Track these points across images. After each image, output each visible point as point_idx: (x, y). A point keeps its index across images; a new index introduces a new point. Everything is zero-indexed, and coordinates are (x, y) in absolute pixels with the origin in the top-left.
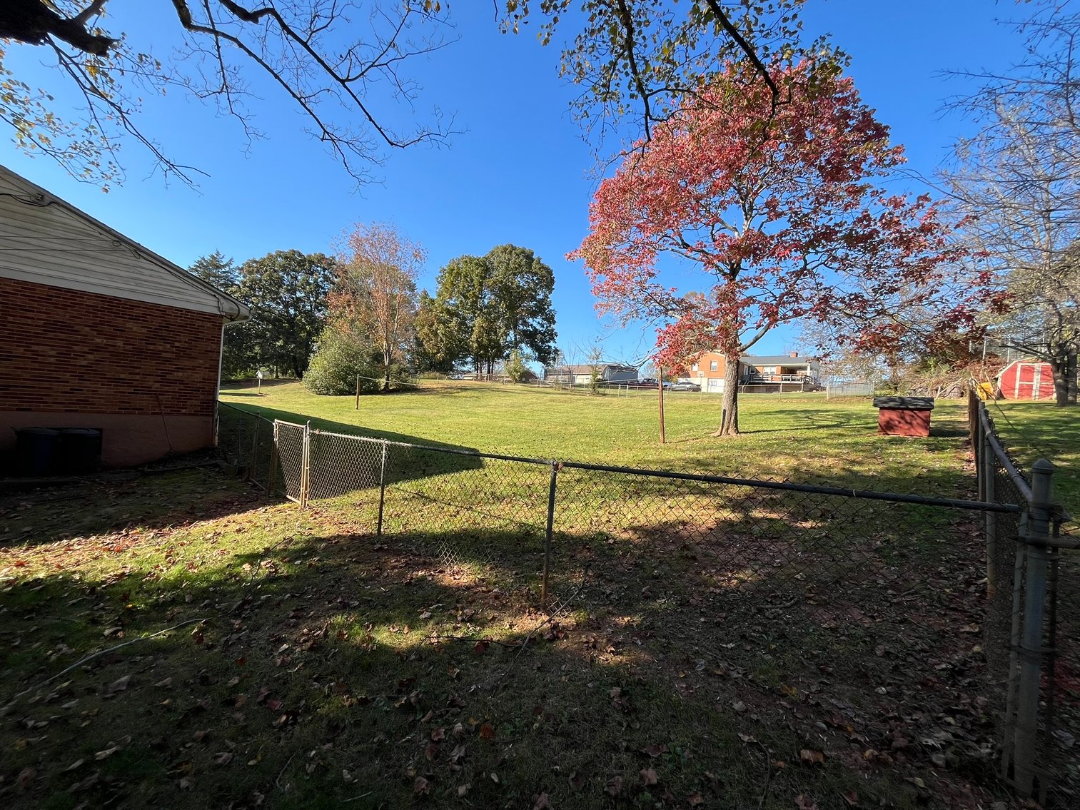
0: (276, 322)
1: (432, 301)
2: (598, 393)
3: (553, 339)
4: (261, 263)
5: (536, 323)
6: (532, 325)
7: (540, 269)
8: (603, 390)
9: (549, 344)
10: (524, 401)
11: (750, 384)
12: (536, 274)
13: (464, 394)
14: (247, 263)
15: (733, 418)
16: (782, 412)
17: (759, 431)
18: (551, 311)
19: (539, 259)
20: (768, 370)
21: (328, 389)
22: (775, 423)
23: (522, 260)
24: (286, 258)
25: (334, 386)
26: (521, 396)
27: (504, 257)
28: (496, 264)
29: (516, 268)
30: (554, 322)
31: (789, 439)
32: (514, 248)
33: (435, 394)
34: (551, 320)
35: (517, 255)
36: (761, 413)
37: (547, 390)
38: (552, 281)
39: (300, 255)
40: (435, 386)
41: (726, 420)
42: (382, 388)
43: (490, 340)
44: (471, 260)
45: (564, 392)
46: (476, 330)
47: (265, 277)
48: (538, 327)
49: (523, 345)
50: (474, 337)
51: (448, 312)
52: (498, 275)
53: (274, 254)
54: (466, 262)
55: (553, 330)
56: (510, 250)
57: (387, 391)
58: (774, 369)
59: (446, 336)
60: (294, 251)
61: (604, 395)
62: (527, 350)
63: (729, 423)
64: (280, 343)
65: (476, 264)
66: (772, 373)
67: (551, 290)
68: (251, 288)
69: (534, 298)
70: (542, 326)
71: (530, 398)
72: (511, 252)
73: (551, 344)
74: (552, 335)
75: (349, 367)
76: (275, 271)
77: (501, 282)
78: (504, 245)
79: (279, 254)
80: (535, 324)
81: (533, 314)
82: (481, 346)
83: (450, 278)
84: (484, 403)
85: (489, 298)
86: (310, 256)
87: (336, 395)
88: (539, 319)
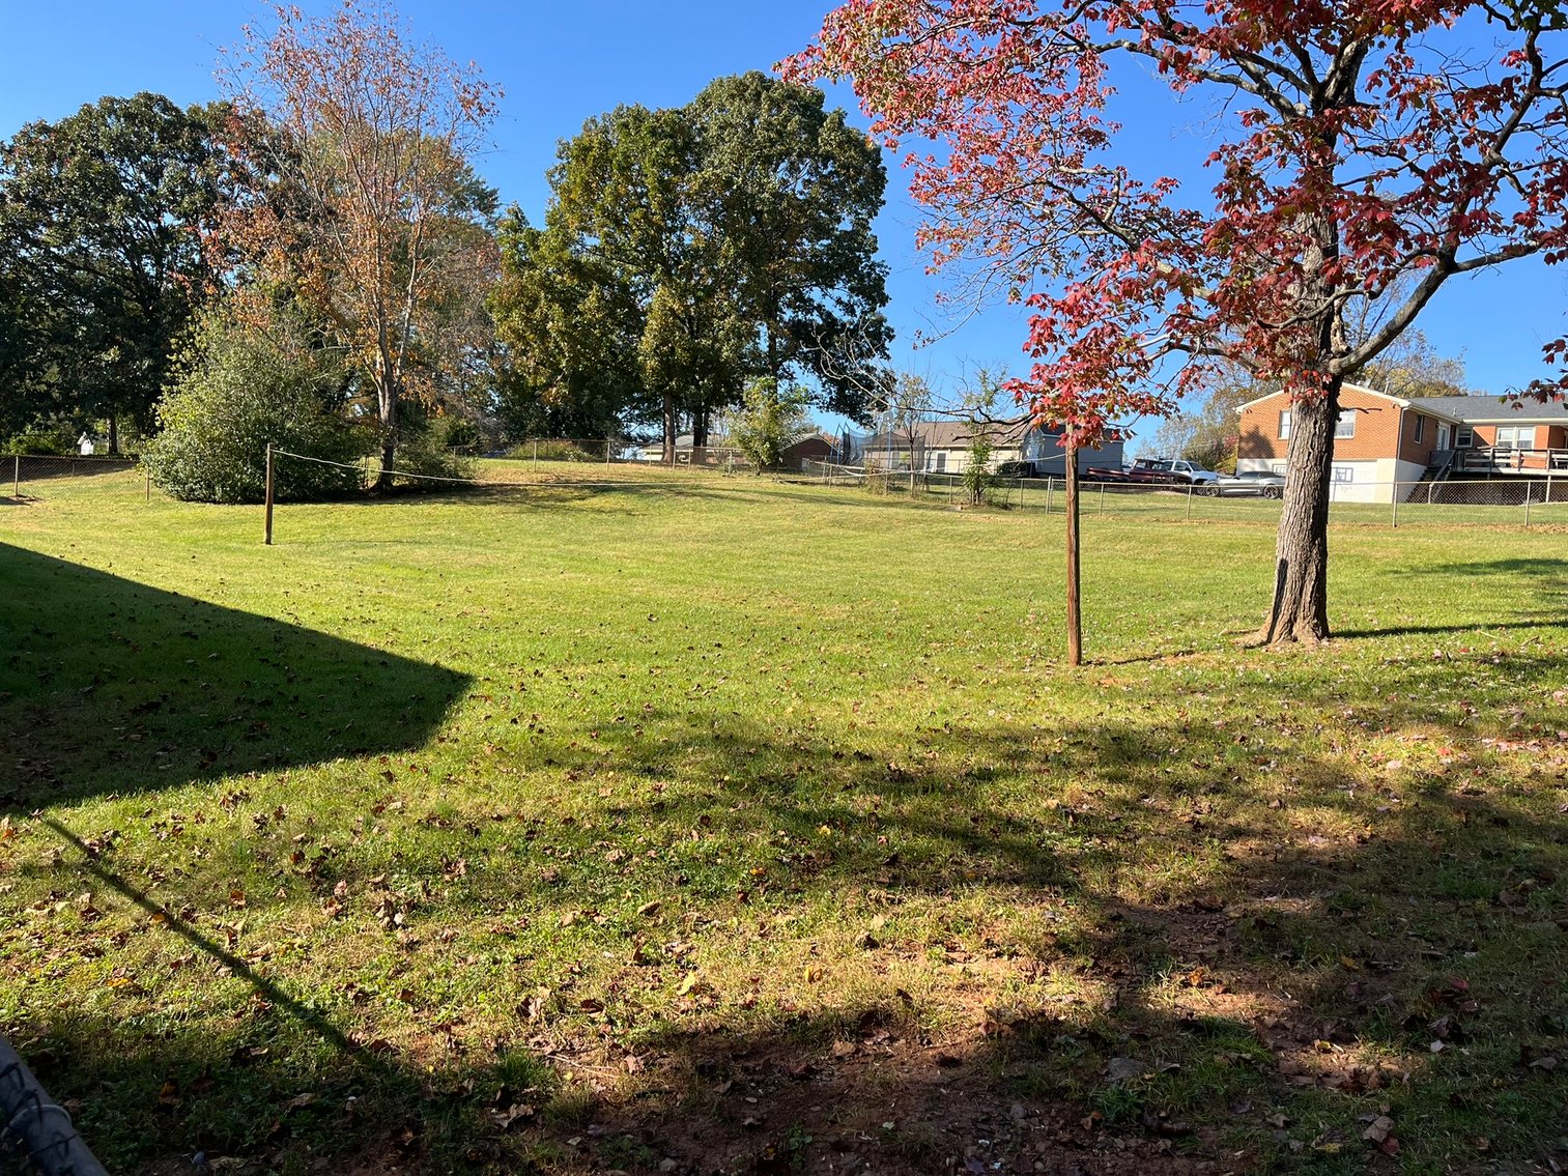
0: (104, 298)
1: (534, 237)
2: (990, 503)
3: (882, 350)
4: (60, 133)
5: (832, 299)
6: (819, 308)
7: (840, 145)
8: (1001, 492)
9: (871, 362)
10: (758, 526)
11: (1454, 476)
12: (827, 158)
13: (597, 501)
14: (24, 134)
15: (1309, 588)
16: (1513, 565)
17: (1398, 631)
18: (872, 267)
19: (841, 116)
20: (1510, 435)
21: (210, 486)
22: (1472, 602)
23: (787, 119)
24: (130, 117)
25: (228, 476)
26: (755, 510)
27: (736, 111)
28: (713, 131)
29: (773, 143)
30: (884, 300)
31: (1487, 660)
32: (765, 84)
33: (516, 502)
34: (874, 293)
35: (773, 102)
36: (1446, 568)
37: (847, 493)
38: (878, 180)
39: (167, 107)
40: (522, 480)
41: (1287, 596)
42: (371, 484)
43: (694, 351)
44: (639, 118)
45: (893, 497)
46: (653, 323)
47: (69, 172)
48: (838, 313)
49: (794, 365)
50: (647, 342)
51: (577, 268)
52: (719, 162)
53: (96, 106)
54: (626, 125)
55: (881, 321)
56: (752, 90)
57: (385, 492)
58: (1529, 435)
59: (572, 340)
60: (149, 97)
61: (1006, 507)
62: (806, 380)
63: (1297, 602)
64: (112, 355)
65: (653, 132)
66: (1524, 447)
67: (874, 206)
68: (36, 203)
69: (821, 231)
70: (850, 309)
71: (782, 515)
72: (758, 95)
73: (875, 361)
74: (879, 336)
75: (271, 423)
76: (100, 154)
77: (729, 183)
78: (740, 77)
79: (110, 107)
80: (829, 305)
81: (824, 275)
82: (668, 367)
83: (581, 172)
84: (640, 529)
85: (695, 230)
86: (196, 110)
87: (232, 501)
88: (841, 291)
